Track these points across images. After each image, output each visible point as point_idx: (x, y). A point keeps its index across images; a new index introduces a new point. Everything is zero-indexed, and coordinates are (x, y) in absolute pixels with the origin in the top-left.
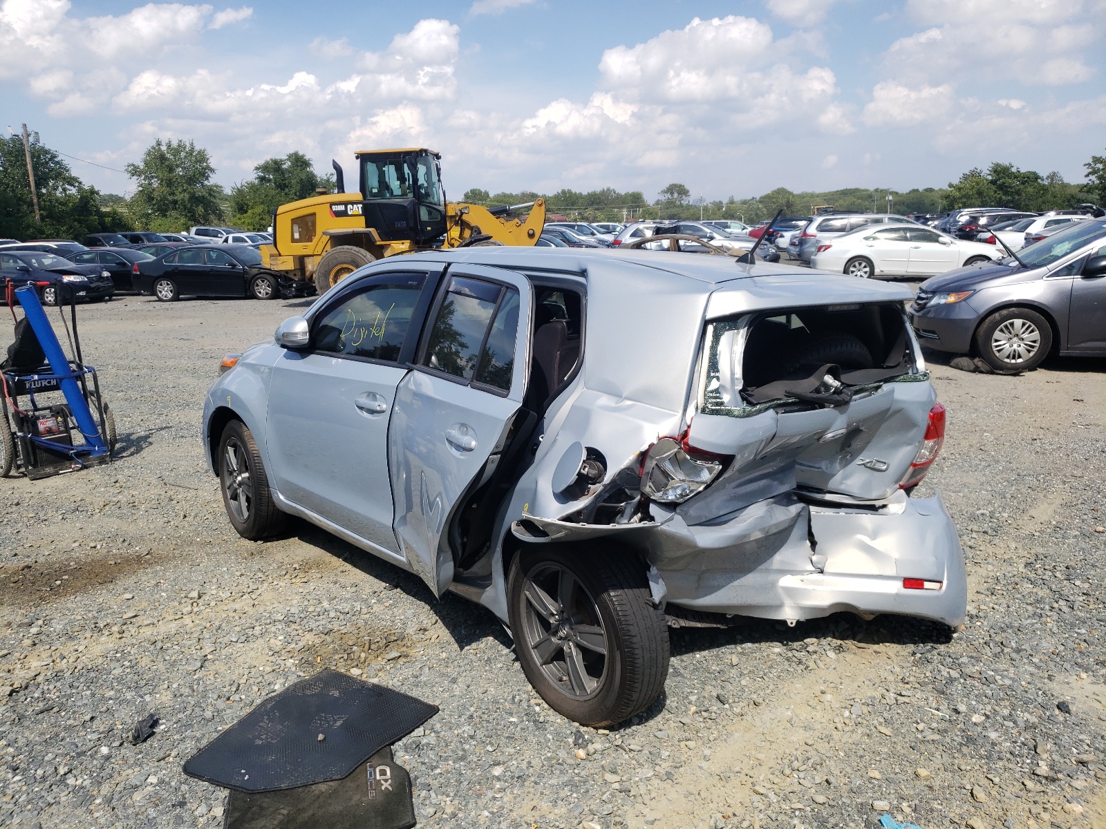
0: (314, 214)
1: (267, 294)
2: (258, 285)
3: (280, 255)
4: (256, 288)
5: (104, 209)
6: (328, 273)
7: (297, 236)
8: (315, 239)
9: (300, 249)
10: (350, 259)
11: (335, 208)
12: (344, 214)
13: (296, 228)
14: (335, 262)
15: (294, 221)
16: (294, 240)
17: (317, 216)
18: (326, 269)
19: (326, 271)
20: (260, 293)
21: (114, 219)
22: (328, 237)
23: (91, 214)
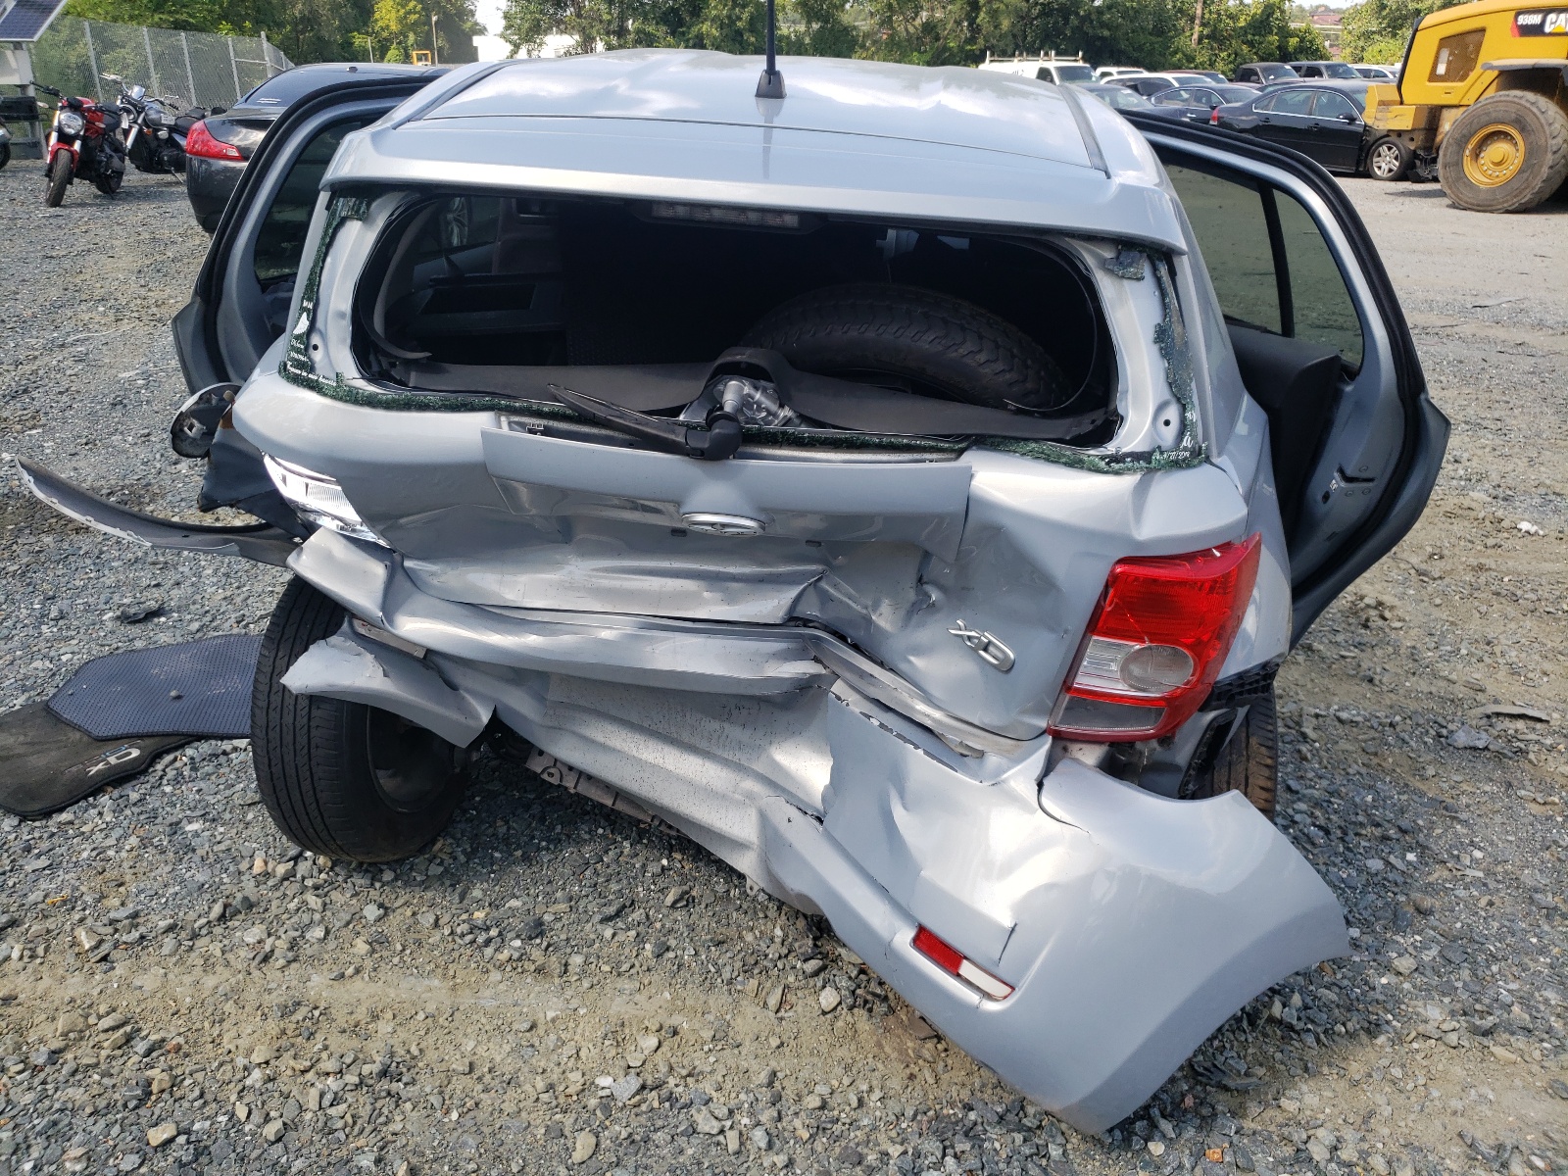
0: (1483, 30)
1: (1390, 170)
2: (1379, 155)
3: (1402, 103)
4: (1375, 159)
5: (1293, 25)
6: (1466, 139)
7: (1441, 69)
8: (1473, 75)
9: (1437, 93)
10: (1513, 116)
11: (1524, 20)
12: (1537, 30)
13: (1445, 55)
14: (1485, 119)
15: (1444, 42)
16: (1433, 77)
17: (1487, 34)
18: (1465, 131)
19: (1464, 136)
20: (1380, 168)
21: (1302, 40)
22: (1496, 73)
23: (1271, 32)
